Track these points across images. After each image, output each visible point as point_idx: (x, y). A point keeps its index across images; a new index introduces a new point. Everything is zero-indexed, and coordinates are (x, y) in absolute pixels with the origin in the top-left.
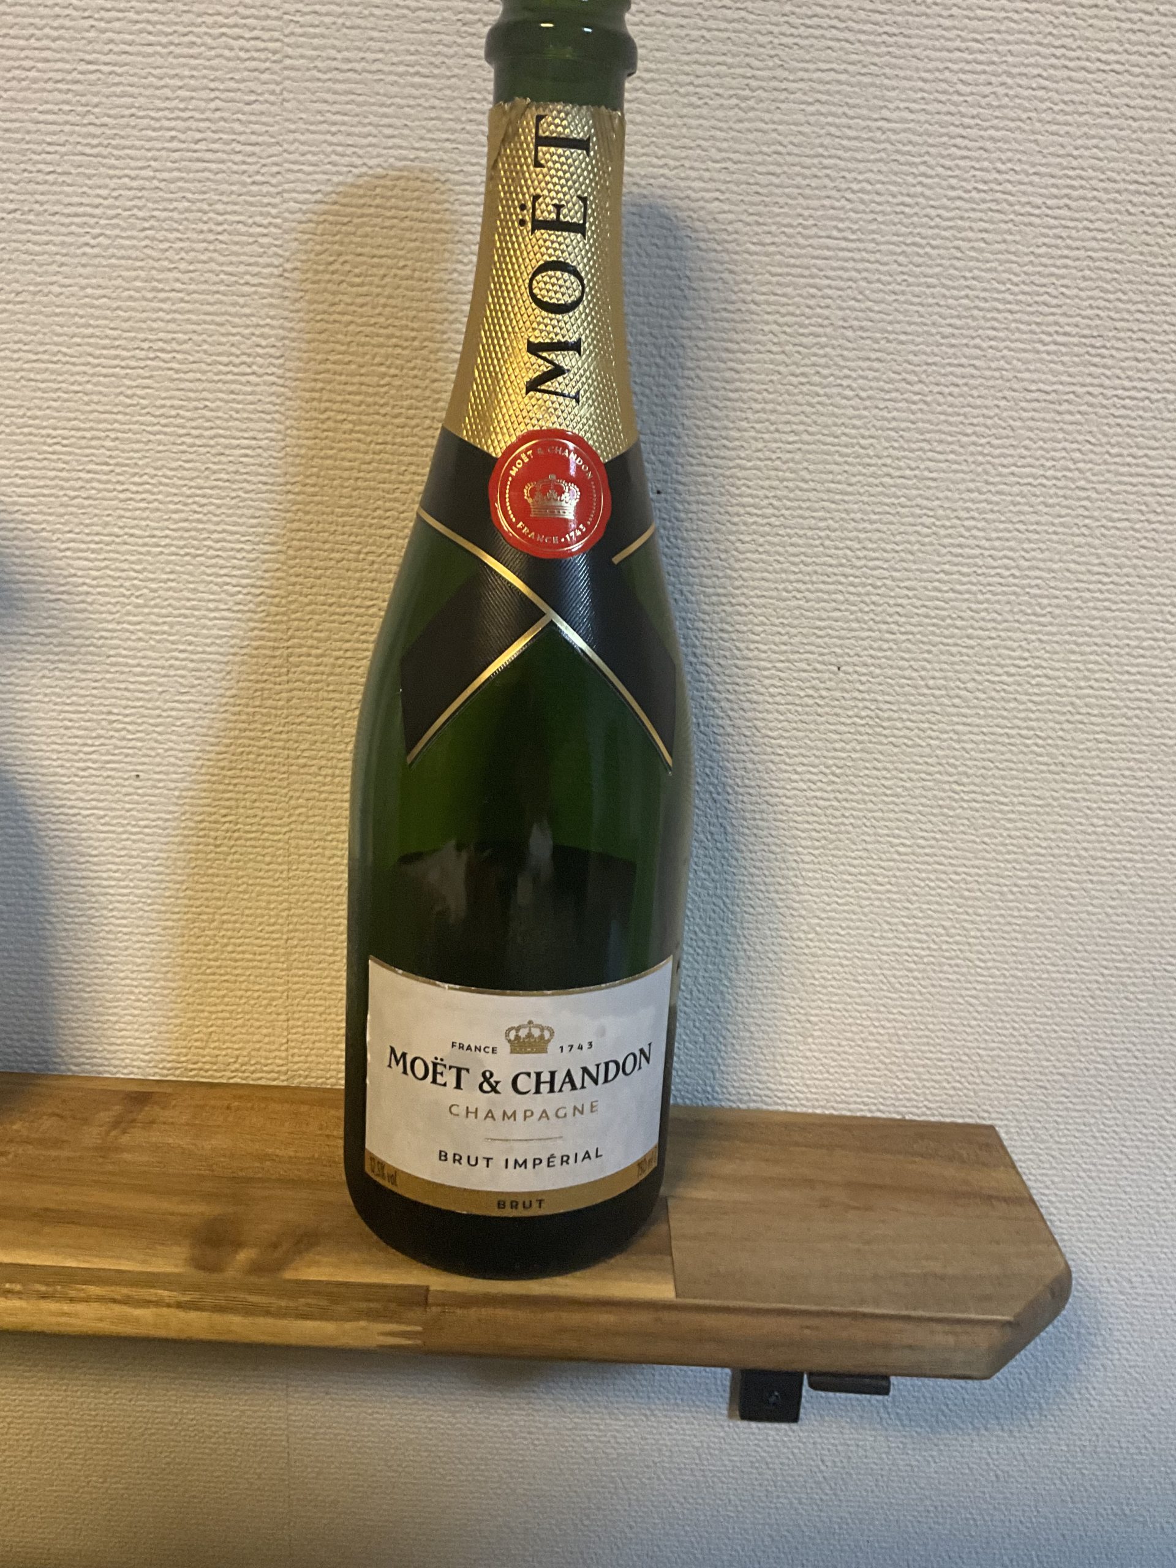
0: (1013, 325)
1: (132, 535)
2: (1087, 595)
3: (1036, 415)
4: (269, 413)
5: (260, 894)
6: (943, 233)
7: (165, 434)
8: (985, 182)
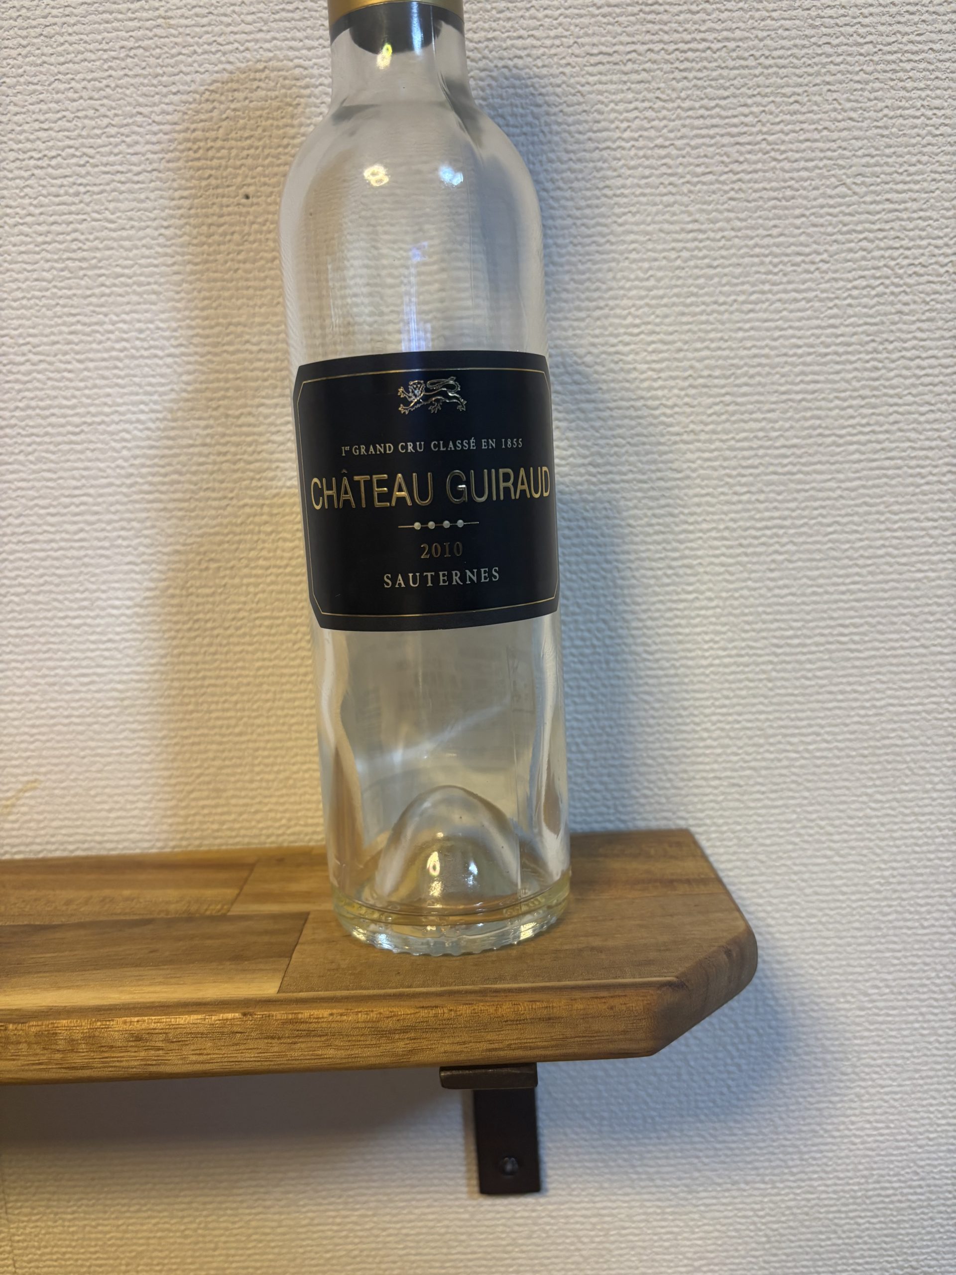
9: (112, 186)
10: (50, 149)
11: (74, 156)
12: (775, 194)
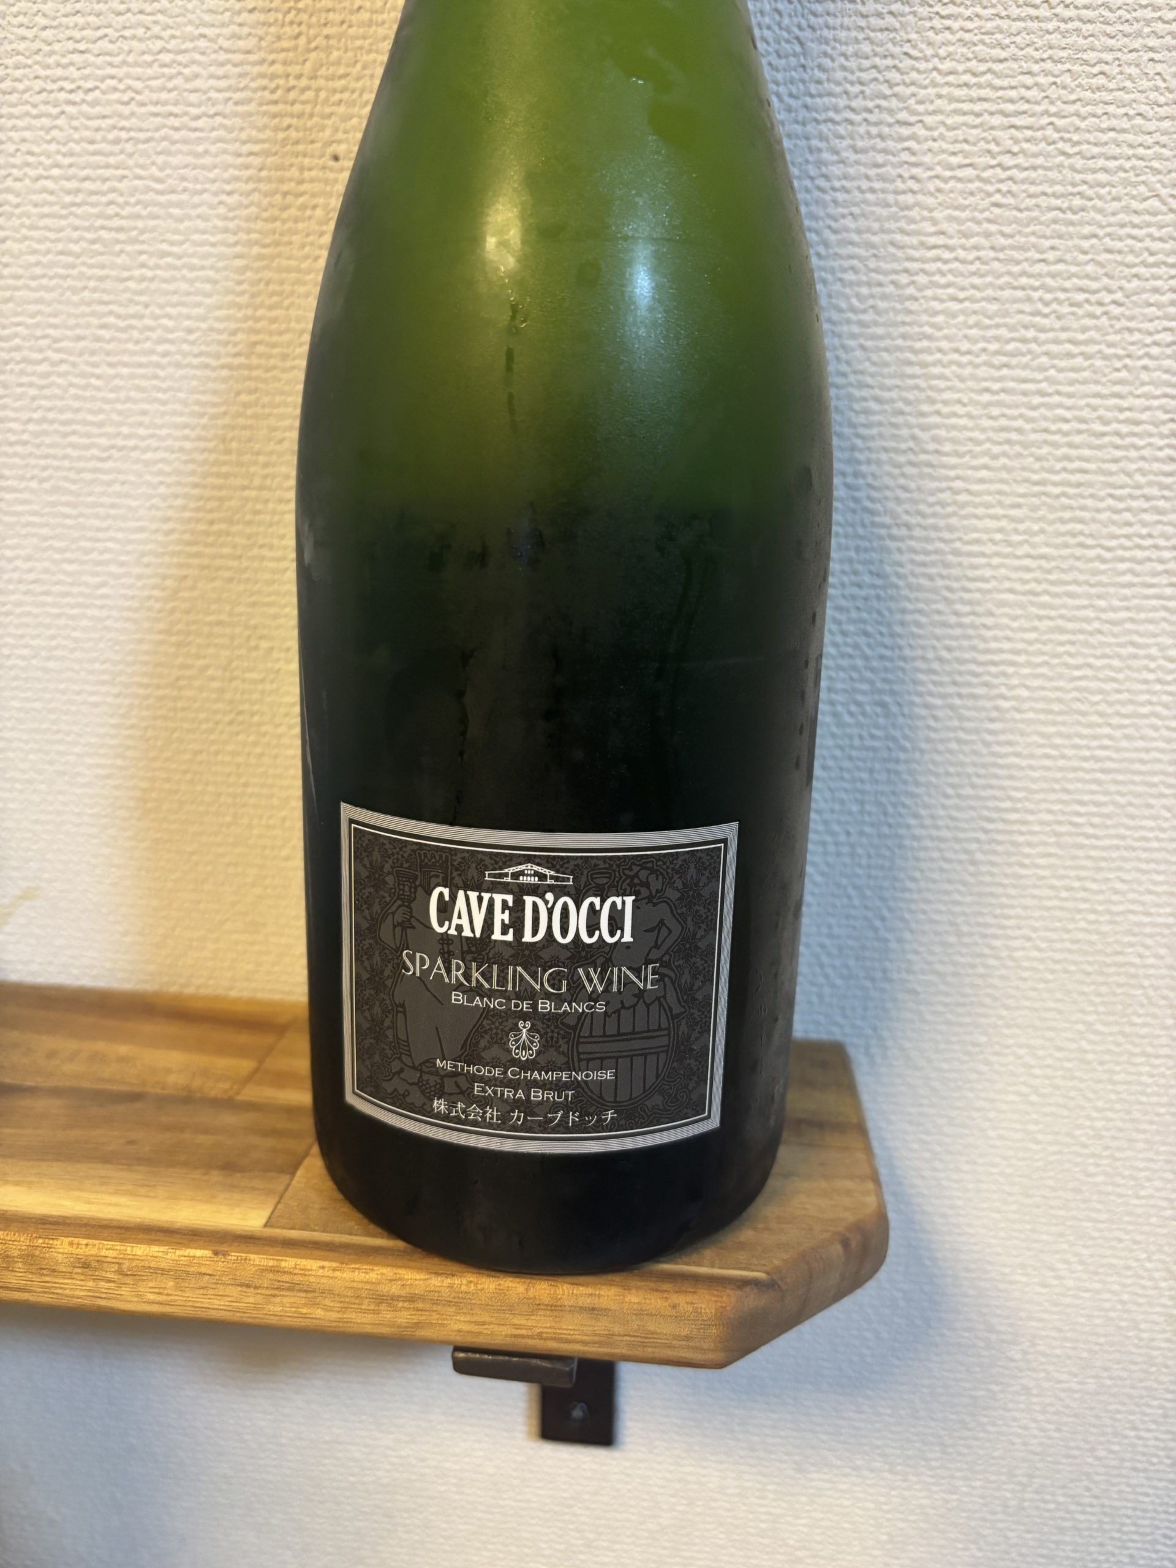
9: (163, 132)
10: (85, 78)
11: (115, 89)
12: (1058, 202)
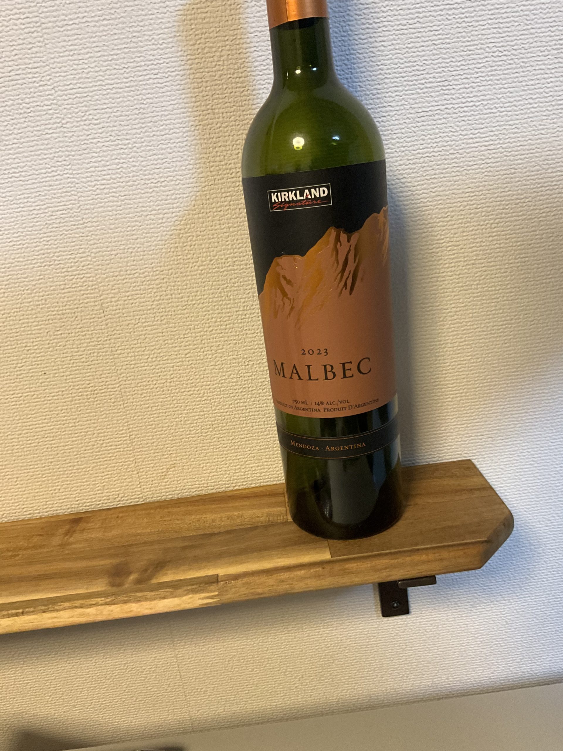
0: (405, 83)
1: (18, 262)
2: (465, 203)
3: (425, 124)
4: (69, 192)
5: (113, 417)
6: (363, 46)
7: (24, 211)
8: (378, 18)
12: (506, 172)
